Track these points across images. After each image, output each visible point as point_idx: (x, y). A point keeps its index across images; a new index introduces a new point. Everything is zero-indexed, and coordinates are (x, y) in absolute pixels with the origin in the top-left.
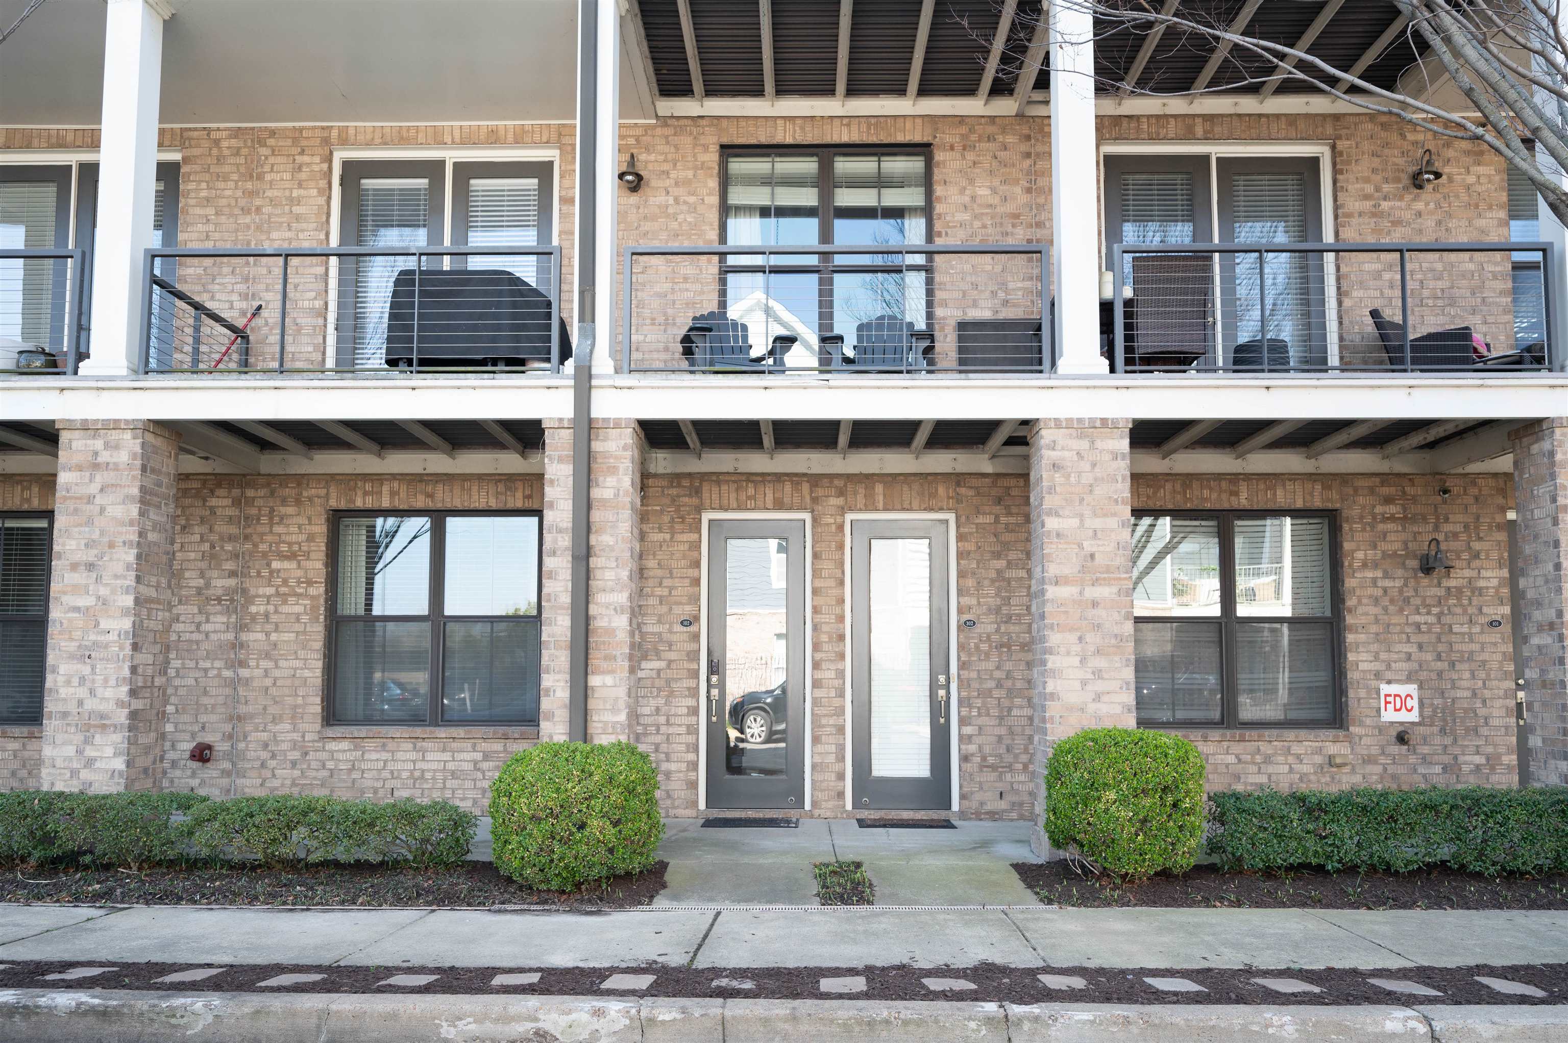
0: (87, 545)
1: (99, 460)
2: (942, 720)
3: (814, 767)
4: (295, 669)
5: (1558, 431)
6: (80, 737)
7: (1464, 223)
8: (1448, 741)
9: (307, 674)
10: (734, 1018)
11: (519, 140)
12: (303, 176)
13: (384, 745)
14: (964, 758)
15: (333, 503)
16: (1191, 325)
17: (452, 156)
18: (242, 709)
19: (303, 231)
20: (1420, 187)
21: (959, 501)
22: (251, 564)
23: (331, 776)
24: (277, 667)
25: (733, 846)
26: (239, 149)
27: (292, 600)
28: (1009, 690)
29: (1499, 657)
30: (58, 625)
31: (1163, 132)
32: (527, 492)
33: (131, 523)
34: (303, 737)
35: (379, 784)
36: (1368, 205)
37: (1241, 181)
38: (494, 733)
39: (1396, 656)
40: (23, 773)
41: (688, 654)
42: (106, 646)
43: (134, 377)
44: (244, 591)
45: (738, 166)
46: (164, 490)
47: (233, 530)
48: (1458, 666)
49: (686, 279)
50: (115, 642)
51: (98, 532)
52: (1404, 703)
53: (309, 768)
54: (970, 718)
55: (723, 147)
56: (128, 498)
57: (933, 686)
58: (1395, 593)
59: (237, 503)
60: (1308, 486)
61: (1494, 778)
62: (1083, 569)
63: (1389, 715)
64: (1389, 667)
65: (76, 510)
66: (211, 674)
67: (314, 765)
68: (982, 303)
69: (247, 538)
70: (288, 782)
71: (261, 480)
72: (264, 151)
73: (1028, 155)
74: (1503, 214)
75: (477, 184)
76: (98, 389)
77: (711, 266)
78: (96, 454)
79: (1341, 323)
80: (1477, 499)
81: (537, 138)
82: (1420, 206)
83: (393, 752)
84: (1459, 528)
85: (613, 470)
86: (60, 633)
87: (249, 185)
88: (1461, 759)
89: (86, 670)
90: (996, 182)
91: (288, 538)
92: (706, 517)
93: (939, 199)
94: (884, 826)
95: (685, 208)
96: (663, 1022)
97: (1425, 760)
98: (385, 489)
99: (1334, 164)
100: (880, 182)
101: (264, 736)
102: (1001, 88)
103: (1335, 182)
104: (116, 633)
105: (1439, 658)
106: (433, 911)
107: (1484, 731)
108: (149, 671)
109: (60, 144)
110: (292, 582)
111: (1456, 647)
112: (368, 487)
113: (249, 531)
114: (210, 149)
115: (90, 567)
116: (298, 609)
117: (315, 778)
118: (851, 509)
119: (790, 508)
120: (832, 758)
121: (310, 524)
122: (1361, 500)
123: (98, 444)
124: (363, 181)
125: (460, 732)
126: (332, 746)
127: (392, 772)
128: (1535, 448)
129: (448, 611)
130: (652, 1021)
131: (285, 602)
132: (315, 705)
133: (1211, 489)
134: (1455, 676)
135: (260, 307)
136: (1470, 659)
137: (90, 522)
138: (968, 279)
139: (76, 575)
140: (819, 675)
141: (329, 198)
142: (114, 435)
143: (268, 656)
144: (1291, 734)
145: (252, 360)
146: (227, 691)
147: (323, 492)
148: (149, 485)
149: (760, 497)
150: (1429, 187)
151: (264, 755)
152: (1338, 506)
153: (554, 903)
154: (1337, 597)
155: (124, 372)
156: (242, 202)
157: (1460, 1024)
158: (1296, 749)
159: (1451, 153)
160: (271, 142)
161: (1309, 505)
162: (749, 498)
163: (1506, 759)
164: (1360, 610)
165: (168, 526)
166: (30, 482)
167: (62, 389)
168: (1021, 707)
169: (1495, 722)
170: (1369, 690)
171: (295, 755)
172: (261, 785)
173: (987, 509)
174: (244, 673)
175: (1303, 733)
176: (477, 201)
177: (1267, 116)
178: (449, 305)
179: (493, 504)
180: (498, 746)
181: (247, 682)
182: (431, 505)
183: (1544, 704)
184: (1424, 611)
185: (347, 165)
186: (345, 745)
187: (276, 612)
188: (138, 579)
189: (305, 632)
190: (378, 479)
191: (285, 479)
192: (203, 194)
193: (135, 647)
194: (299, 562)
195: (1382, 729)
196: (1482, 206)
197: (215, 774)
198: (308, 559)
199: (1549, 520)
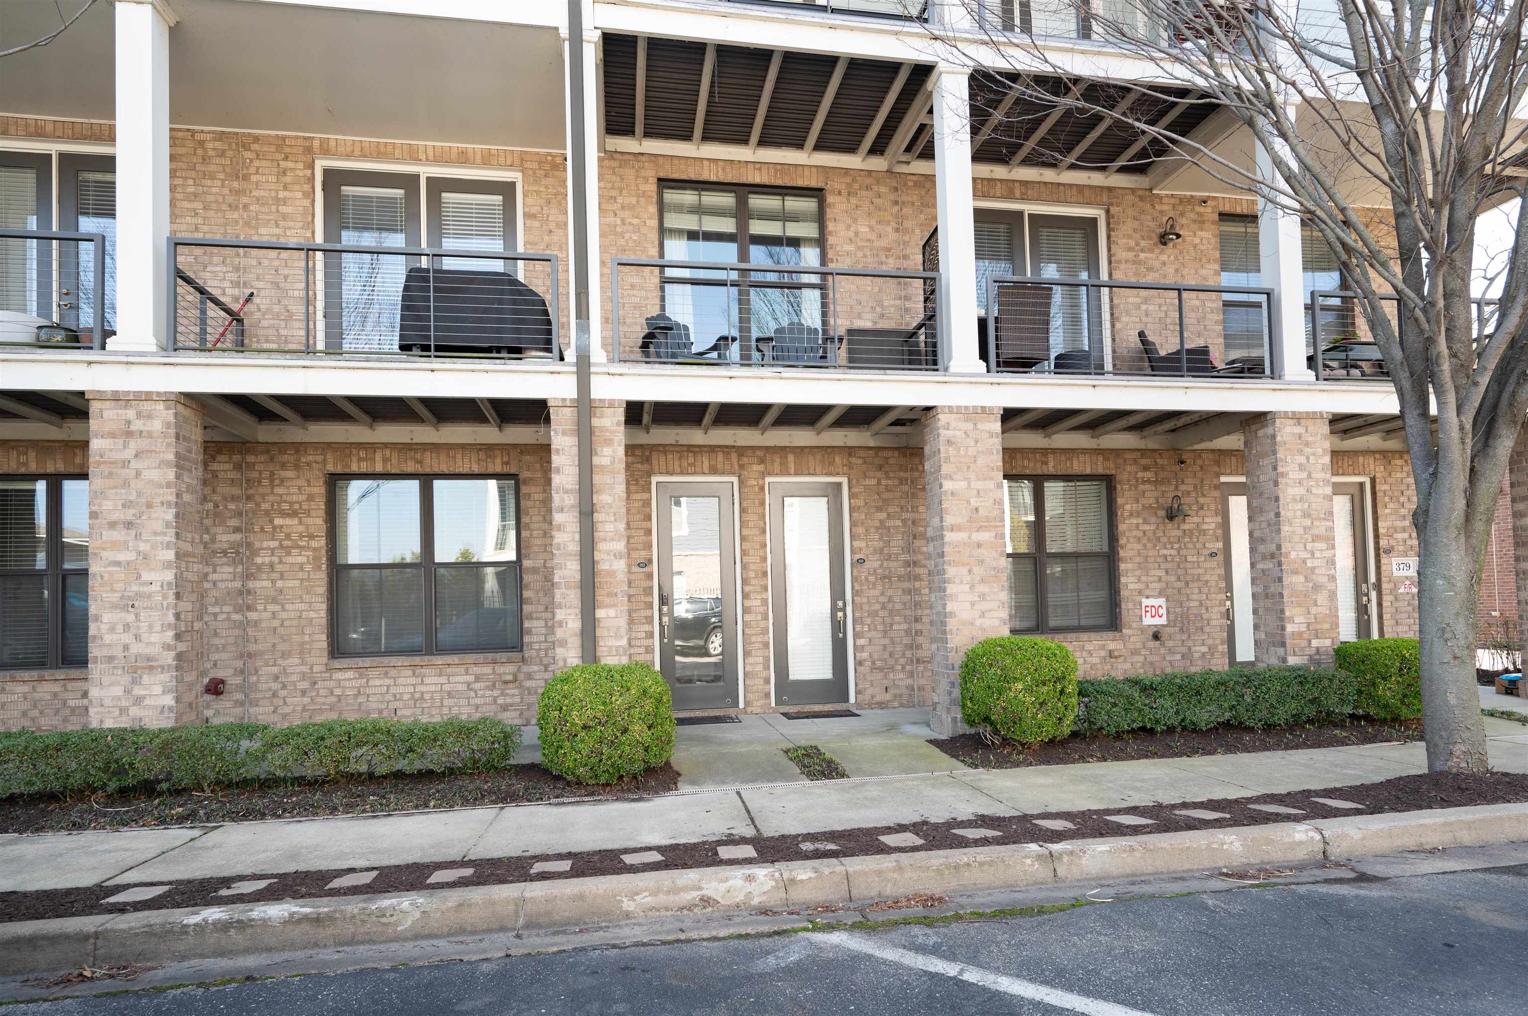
0: (124, 506)
1: (132, 428)
2: (841, 635)
3: (745, 674)
4: (301, 611)
5: (1278, 421)
6: (127, 679)
7: (1193, 271)
8: (1185, 637)
9: (312, 614)
10: (855, 872)
11: (487, 161)
12: (288, 179)
13: (386, 673)
14: (859, 663)
15: (330, 468)
16: (1039, 338)
17: (425, 171)
18: (252, 648)
19: (290, 228)
20: (1165, 244)
21: (851, 468)
22: (254, 521)
23: (339, 701)
24: (283, 610)
25: (706, 740)
26: (224, 151)
27: (295, 552)
28: (891, 611)
29: (1215, 578)
30: (99, 579)
31: (992, 192)
32: (505, 459)
33: (169, 485)
34: (311, 669)
35: (384, 706)
36: (1131, 255)
37: (1044, 232)
38: (485, 659)
39: (1151, 579)
40: (35, 713)
41: (645, 590)
42: (149, 596)
43: (164, 353)
44: (249, 545)
45: (671, 196)
46: (193, 455)
47: (236, 491)
48: (1191, 585)
49: (633, 286)
50: (158, 592)
51: (134, 493)
52: (1157, 612)
53: (318, 695)
54: (863, 632)
55: (660, 180)
56: (163, 464)
57: (834, 609)
58: (1150, 534)
59: (238, 467)
60: (1094, 457)
61: (1214, 661)
62: (971, 520)
63: (1148, 621)
64: (1147, 586)
65: (111, 474)
66: (221, 617)
67: (323, 692)
68: (864, 316)
69: (249, 498)
70: (299, 708)
71: (261, 448)
72: (248, 155)
73: (896, 203)
74: (1217, 267)
75: (448, 197)
76: (127, 363)
77: (652, 277)
78: (129, 422)
79: (1114, 340)
80: (1201, 468)
81: (502, 160)
82: (1164, 258)
83: (395, 678)
84: (1191, 488)
85: (609, 442)
86: (101, 585)
87: (235, 185)
88: (1193, 649)
89: (130, 618)
90: (873, 222)
91: (288, 498)
92: (655, 479)
93: (831, 233)
94: (807, 717)
95: (631, 228)
96: (801, 881)
97: (1171, 651)
98: (378, 456)
99: (1108, 224)
100: (785, 217)
101: (275, 670)
102: (877, 149)
103: (1109, 237)
104: (159, 584)
105: (1179, 579)
106: (502, 808)
107: (1207, 629)
108: (190, 618)
109: (39, 133)
110: (295, 537)
111: (1190, 571)
112: (362, 454)
113: (251, 492)
114: (195, 149)
115: (129, 525)
116: (300, 559)
117: (324, 704)
118: (769, 474)
119: (723, 473)
120: (760, 668)
121: (309, 486)
122: (1128, 468)
123: (131, 414)
124: (343, 188)
125: (454, 659)
126: (339, 675)
127: (394, 695)
128: (1261, 433)
129: (438, 559)
130: (792, 881)
131: (289, 554)
132: (321, 641)
133: (1029, 460)
134: (1189, 592)
135: (252, 294)
136: (1198, 580)
137: (126, 484)
138: (855, 296)
139: (115, 533)
140: (748, 603)
141: (314, 201)
142: (146, 406)
143: (274, 601)
144: (1084, 636)
145: (246, 341)
146: (237, 632)
147: (320, 458)
148: (183, 452)
149: (698, 464)
150: (1171, 244)
151: (275, 686)
152: (1113, 472)
153: (599, 794)
154: (1113, 538)
155: (154, 348)
156: (230, 199)
157: (1340, 831)
158: (1088, 646)
159: (1184, 221)
160: (255, 147)
161: (1094, 472)
162: (689, 465)
163: (1220, 648)
164: (1129, 546)
165: (198, 488)
166: (27, 447)
167: (90, 363)
168: (900, 623)
169: (1213, 623)
170: (1133, 601)
171: (305, 685)
172: (274, 712)
173: (872, 474)
174: (252, 616)
175: (1093, 635)
176: (448, 212)
177: (1064, 185)
178: (456, 300)
179: (476, 469)
180: (487, 670)
181: (256, 623)
182: (420, 470)
183: (1267, 609)
184: (1168, 546)
185: (328, 173)
186: (350, 674)
187: (281, 562)
188: (177, 535)
189: (309, 579)
190: (371, 447)
191: (283, 447)
192: (191, 189)
193: (178, 596)
194: (300, 518)
195: (1143, 630)
196: (1204, 260)
197: (228, 704)
198: (309, 516)
199: (1271, 483)
